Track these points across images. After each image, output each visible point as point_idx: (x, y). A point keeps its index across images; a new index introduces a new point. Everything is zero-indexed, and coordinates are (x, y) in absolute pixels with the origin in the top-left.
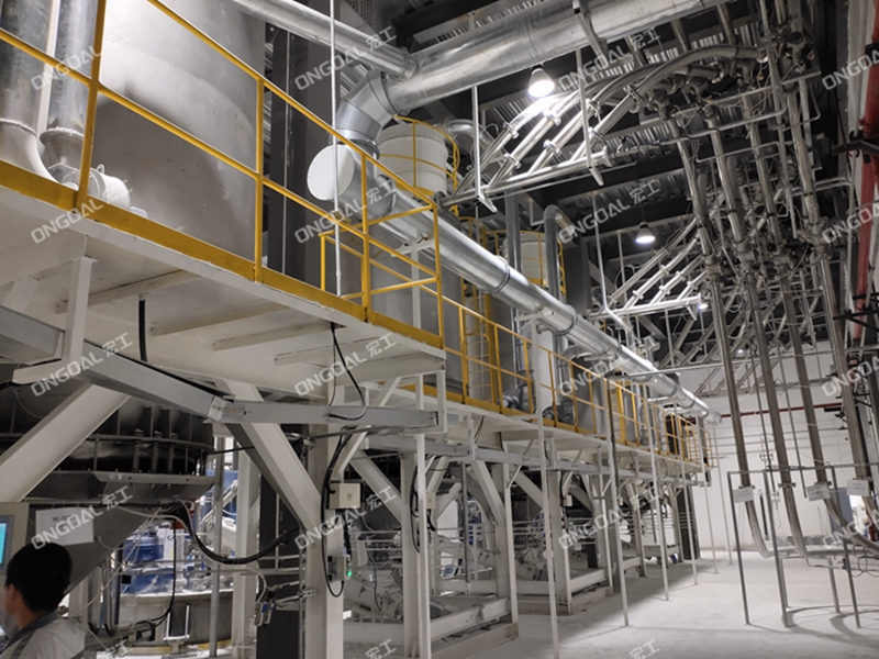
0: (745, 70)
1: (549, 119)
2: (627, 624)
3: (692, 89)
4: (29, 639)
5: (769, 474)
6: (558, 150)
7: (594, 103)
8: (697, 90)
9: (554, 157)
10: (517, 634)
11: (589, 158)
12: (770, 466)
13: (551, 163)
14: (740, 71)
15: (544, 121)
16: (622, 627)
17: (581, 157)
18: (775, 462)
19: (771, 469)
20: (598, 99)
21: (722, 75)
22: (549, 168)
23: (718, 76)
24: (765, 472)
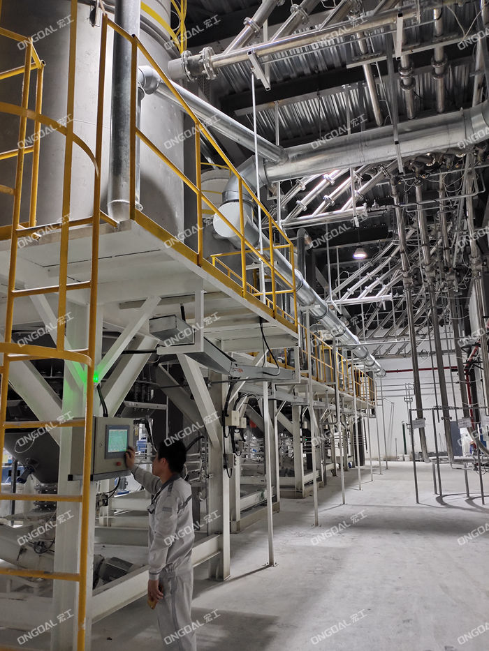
0: (448, 160)
1: (328, 181)
2: (344, 503)
3: (414, 169)
4: (172, 484)
5: (436, 411)
6: (333, 202)
7: (358, 174)
8: (417, 169)
9: (330, 206)
10: (279, 509)
11: (354, 209)
12: (437, 406)
13: (327, 210)
14: (445, 160)
15: (324, 181)
16: (341, 505)
17: (348, 208)
18: (440, 404)
19: (437, 408)
20: (360, 172)
21: (434, 162)
22: (327, 213)
23: (431, 162)
24: (433, 409)
